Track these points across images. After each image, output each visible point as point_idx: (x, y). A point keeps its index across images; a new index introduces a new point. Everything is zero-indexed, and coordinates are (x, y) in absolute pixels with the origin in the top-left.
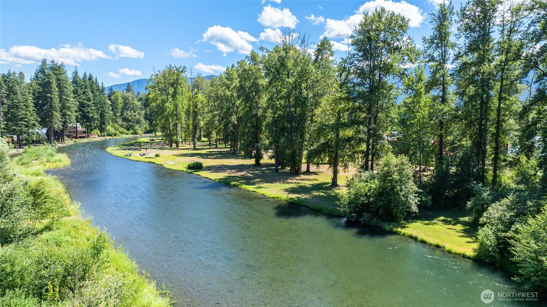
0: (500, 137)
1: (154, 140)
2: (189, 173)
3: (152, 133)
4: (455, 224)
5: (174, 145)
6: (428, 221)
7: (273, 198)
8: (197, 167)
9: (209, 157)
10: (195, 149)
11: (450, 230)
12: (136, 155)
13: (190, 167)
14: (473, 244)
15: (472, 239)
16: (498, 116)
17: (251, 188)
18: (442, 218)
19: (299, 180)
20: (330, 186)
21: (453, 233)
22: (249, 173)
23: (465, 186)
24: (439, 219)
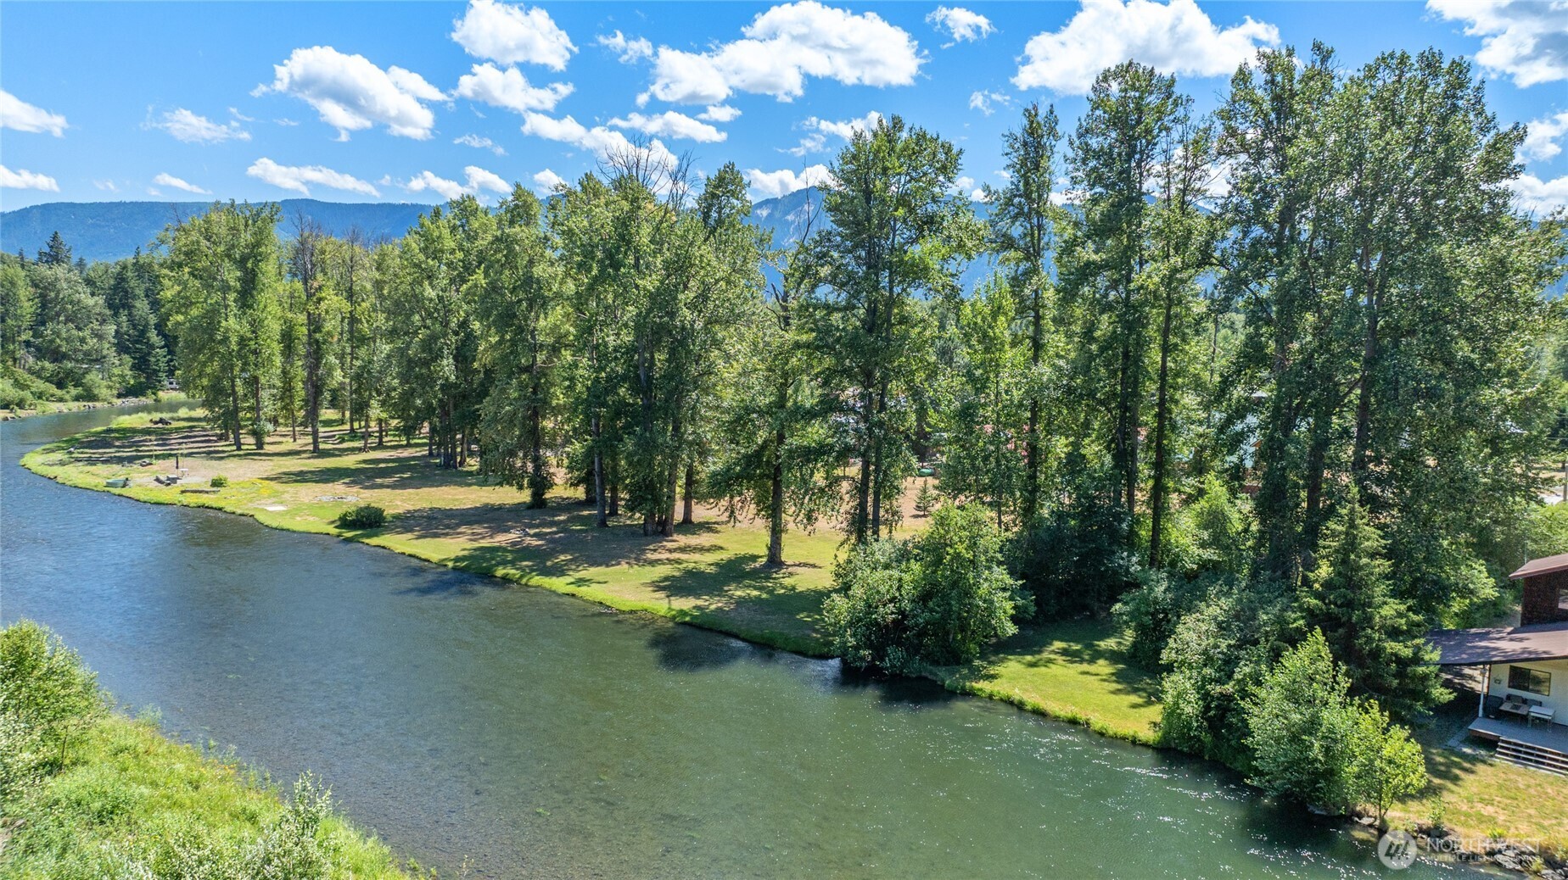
0: (1166, 437)
1: (167, 423)
2: (348, 540)
3: (143, 394)
4: (1092, 661)
5: (248, 441)
6: (1032, 654)
7: (632, 612)
8: (369, 521)
9: (379, 481)
10: (318, 453)
11: (1089, 677)
12: (142, 481)
13: (345, 523)
14: (1143, 709)
15: (1140, 696)
16: (1162, 389)
17: (559, 584)
18: (1058, 645)
19: (675, 550)
20: (764, 566)
21: (1097, 684)
22: (529, 535)
23: (1104, 564)
24: (1052, 648)
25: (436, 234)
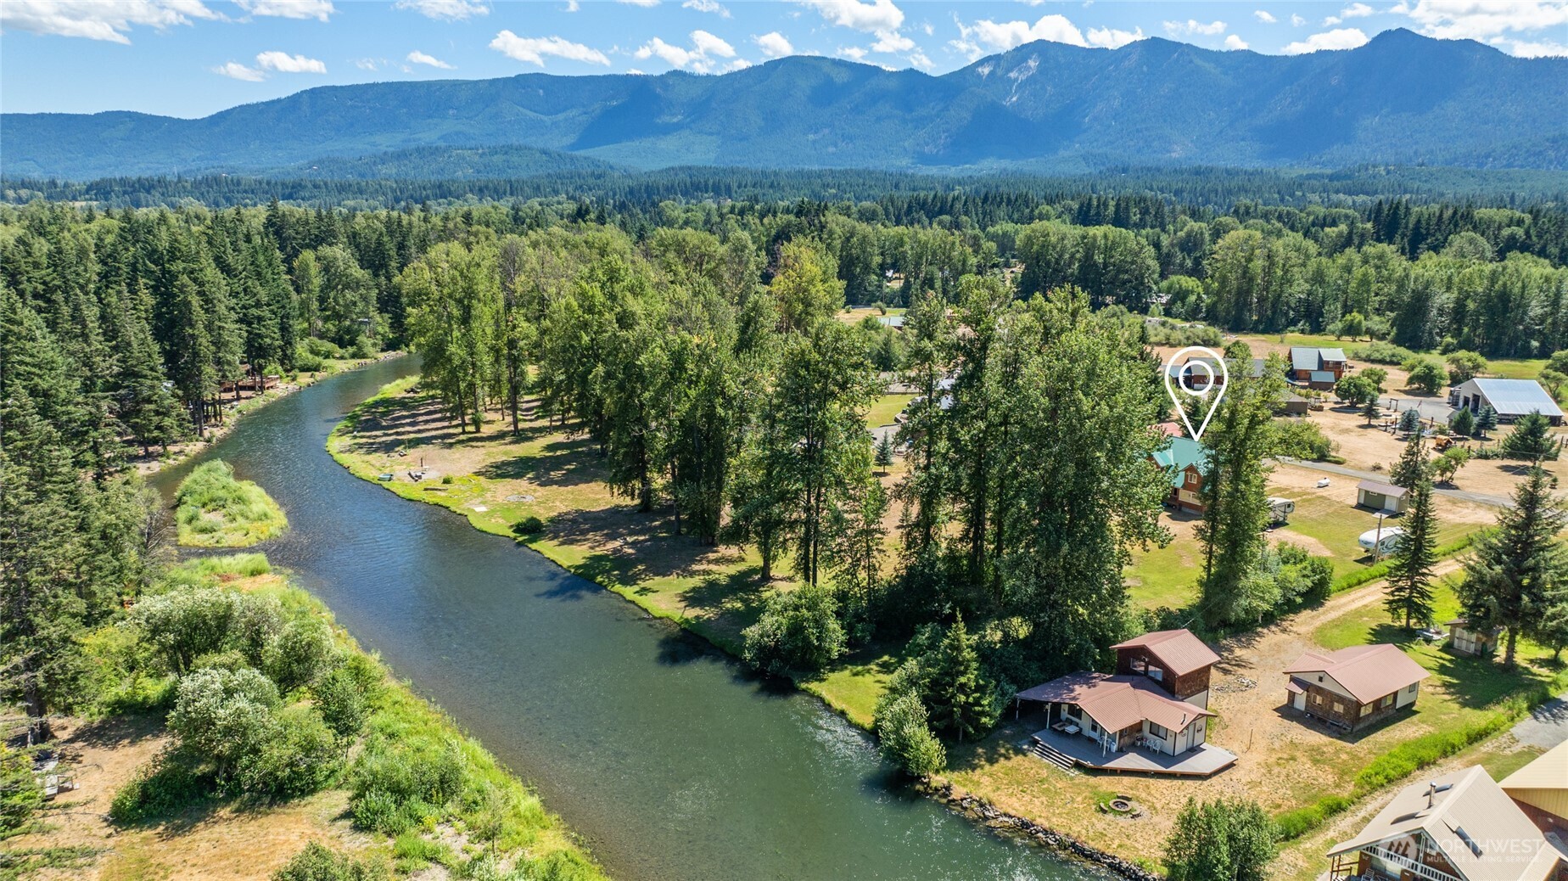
1: (416, 392)
3: (400, 349)
7: (661, 618)
8: (533, 528)
9: (552, 475)
10: (516, 435)
12: (401, 474)
13: (520, 529)
17: (629, 592)
18: (884, 658)
19: (712, 561)
20: (755, 580)
22: (627, 543)
25: (590, 293)
